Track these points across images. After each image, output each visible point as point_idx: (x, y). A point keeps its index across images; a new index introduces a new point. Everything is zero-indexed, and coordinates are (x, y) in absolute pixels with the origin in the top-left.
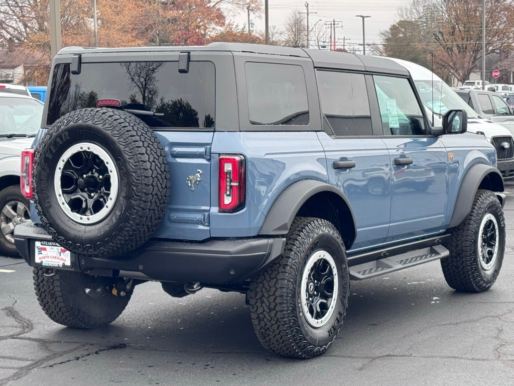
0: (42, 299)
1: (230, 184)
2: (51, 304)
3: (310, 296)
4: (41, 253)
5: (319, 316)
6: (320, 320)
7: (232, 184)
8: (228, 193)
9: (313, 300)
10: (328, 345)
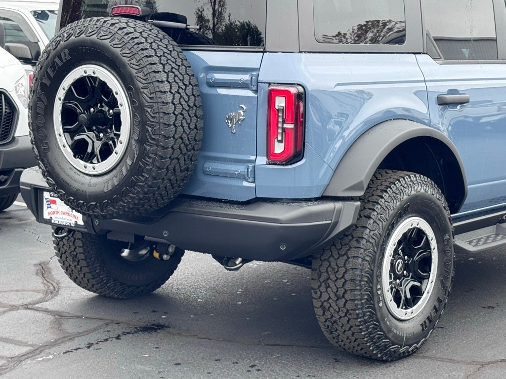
0: (64, 262)
1: (283, 125)
2: (73, 268)
3: (397, 277)
4: (50, 207)
5: (409, 303)
6: (409, 310)
7: (285, 126)
8: (280, 138)
9: (401, 282)
10: (420, 343)
